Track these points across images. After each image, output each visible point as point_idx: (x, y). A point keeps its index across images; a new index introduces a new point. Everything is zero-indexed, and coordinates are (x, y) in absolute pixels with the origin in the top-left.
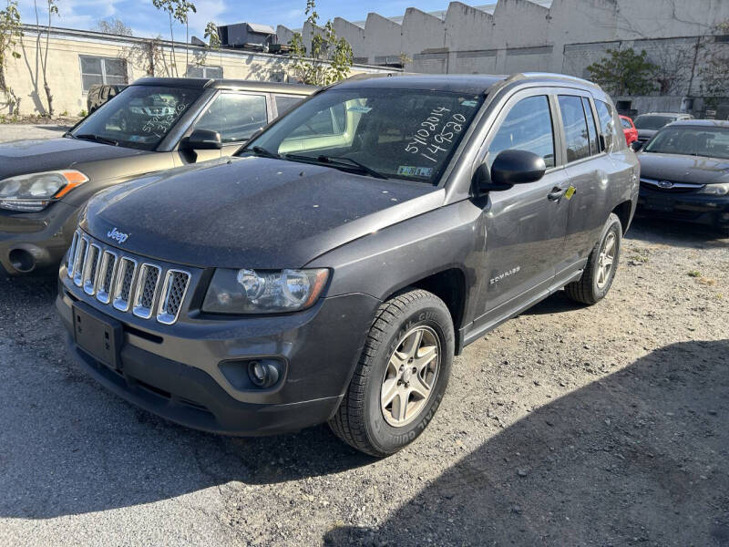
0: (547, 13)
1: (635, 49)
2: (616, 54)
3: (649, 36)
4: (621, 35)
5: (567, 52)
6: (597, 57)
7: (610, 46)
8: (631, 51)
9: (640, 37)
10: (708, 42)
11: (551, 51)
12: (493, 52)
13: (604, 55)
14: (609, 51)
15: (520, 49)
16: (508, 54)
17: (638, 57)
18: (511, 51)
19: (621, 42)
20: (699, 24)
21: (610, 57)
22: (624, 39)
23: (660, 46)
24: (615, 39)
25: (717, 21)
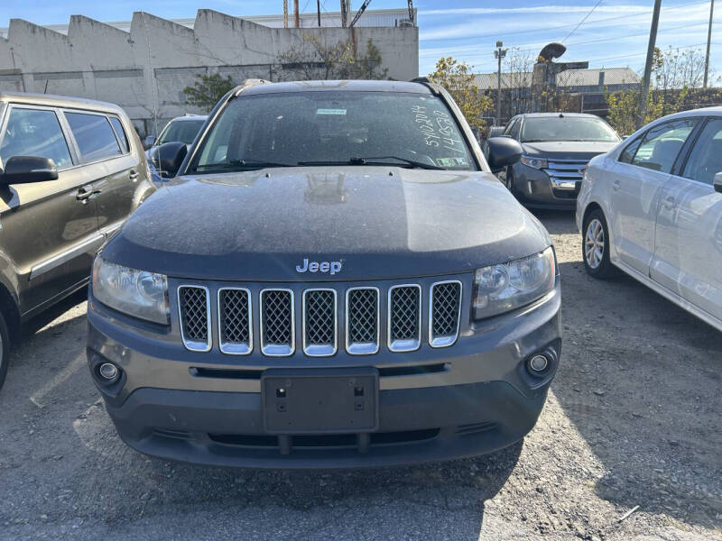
0: (128, 38)
1: (221, 74)
2: (206, 79)
3: (229, 63)
4: (206, 61)
5: (158, 76)
6: (190, 80)
7: (198, 71)
8: (218, 75)
9: (222, 64)
10: (278, 69)
11: (142, 75)
12: (78, 74)
13: (195, 79)
14: (199, 76)
15: (108, 71)
16: (96, 77)
17: (225, 82)
18: (97, 73)
19: (206, 67)
20: (267, 54)
21: (201, 81)
22: (209, 65)
23: (241, 72)
24: (201, 65)
25: (281, 51)
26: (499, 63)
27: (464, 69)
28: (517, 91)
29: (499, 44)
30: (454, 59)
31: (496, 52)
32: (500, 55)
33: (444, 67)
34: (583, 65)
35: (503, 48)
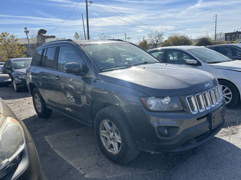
26: (27, 35)
27: (13, 37)
28: (36, 45)
29: (26, 28)
30: (8, 33)
31: (25, 31)
32: (27, 32)
33: (4, 36)
34: (54, 37)
35: (27, 30)
